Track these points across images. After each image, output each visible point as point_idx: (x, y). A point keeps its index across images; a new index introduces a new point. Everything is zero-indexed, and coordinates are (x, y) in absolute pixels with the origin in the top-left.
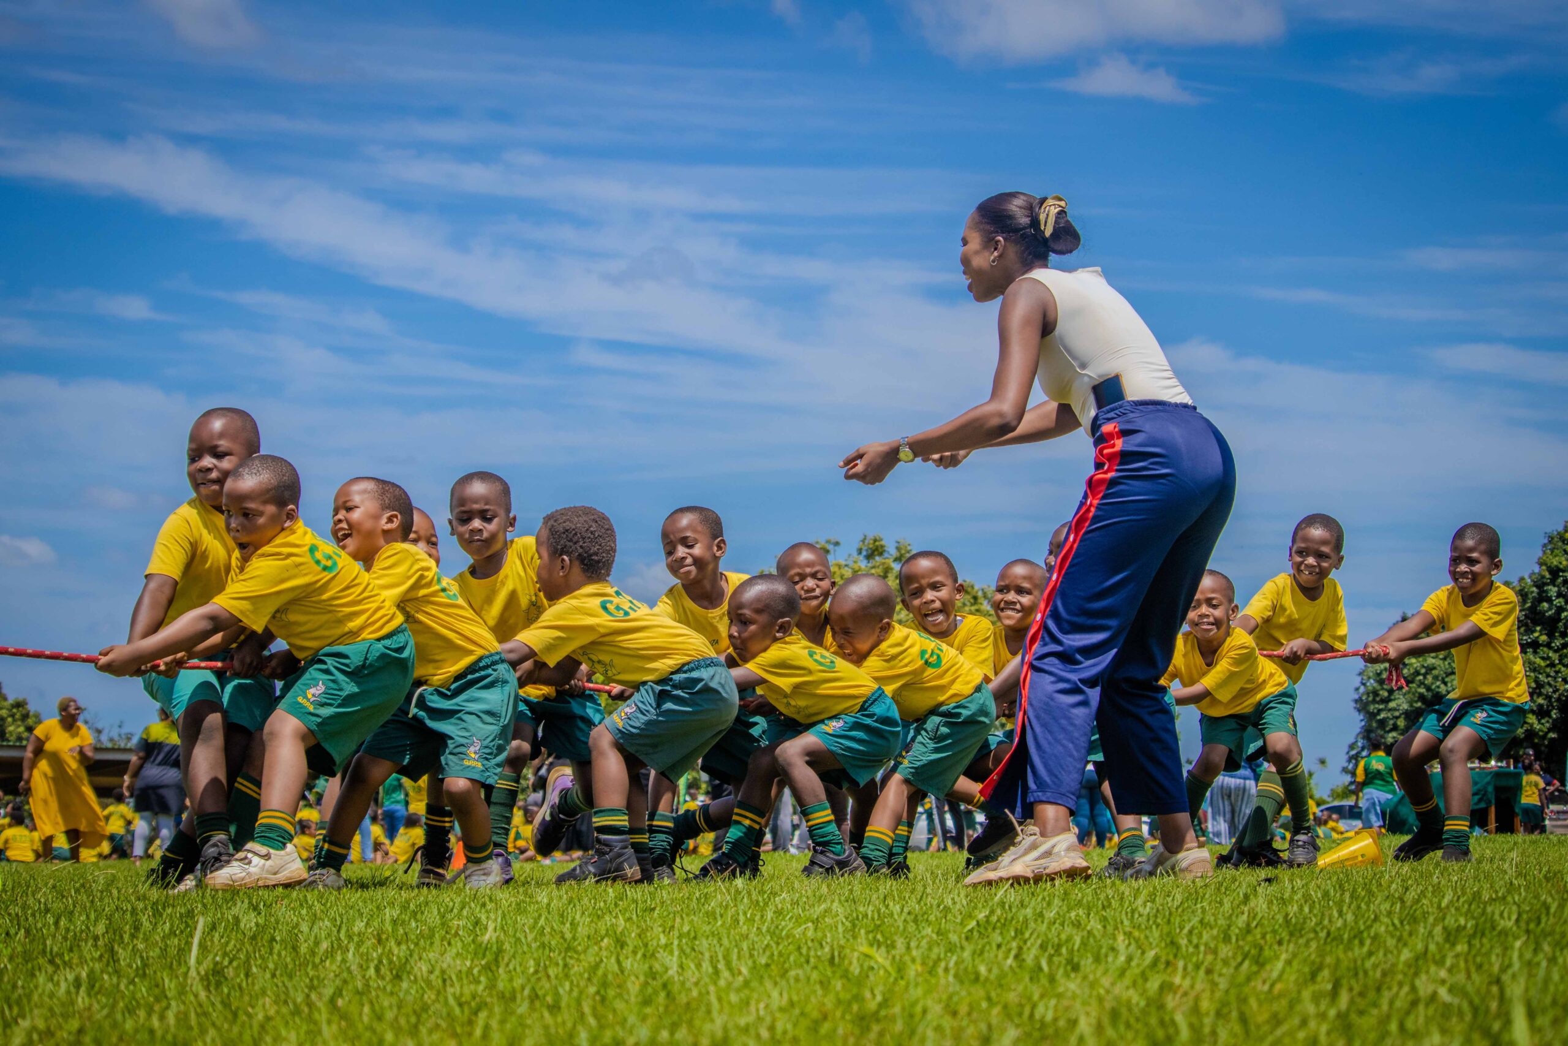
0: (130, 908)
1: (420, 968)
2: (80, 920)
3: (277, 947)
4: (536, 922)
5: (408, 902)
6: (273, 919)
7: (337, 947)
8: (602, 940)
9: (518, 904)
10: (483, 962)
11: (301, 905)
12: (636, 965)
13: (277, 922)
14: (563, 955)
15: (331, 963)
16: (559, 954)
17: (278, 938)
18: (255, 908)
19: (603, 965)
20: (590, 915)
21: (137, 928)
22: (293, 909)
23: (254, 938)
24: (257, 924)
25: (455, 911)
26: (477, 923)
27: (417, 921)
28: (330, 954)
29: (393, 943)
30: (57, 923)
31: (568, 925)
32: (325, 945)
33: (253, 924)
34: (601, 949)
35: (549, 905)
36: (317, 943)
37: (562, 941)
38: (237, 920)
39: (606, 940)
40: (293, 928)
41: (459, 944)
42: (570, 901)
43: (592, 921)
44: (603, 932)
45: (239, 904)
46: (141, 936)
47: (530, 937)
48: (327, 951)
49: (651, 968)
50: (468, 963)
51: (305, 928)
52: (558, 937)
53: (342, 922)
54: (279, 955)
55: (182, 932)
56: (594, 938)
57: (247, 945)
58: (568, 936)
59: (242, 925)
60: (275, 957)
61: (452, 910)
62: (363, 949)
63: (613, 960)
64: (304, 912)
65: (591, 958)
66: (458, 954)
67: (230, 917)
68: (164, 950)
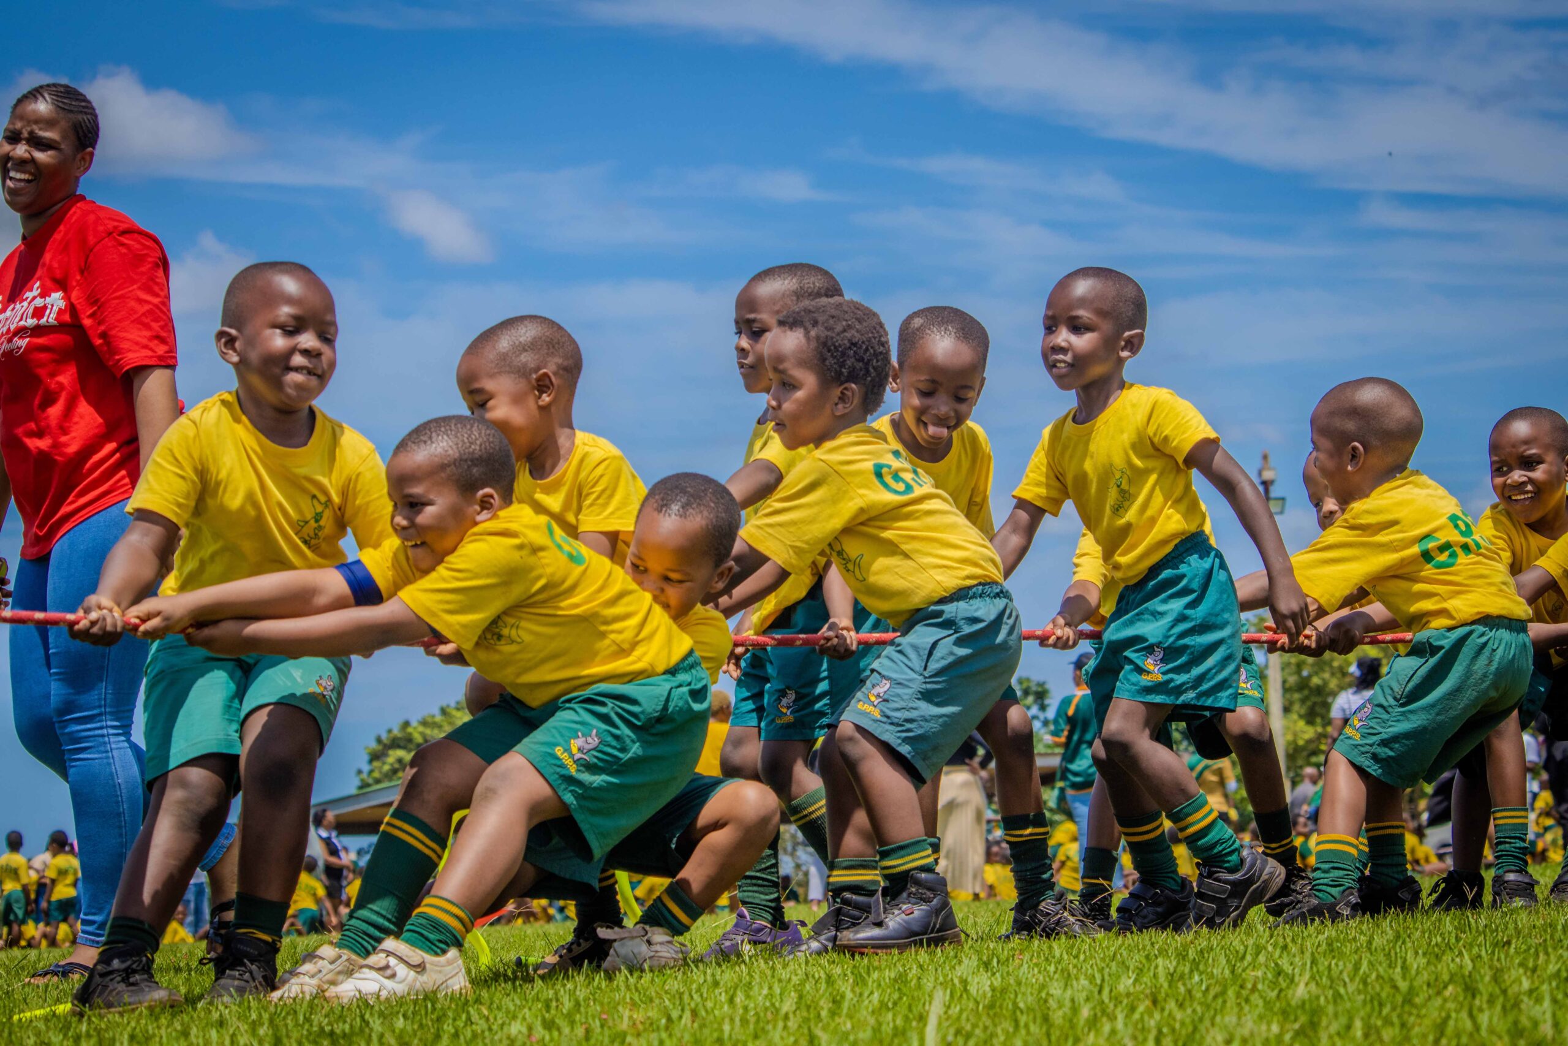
0: (823, 976)
1: (1214, 1038)
2: (760, 994)
3: (1023, 1019)
4: (1357, 967)
5: (1185, 947)
6: (1012, 981)
7: (1101, 1013)
8: (1445, 987)
9: (1330, 944)
10: (1297, 1026)
11: (1047, 959)
12: (1495, 1020)
13: (1019, 984)
14: (1399, 1010)
15: (1096, 1036)
16: (1394, 1009)
17: (1021, 1005)
18: (987, 965)
19: (1451, 1023)
20: (1424, 954)
21: (837, 1002)
22: (1036, 965)
23: (991, 1006)
24: (993, 990)
25: (1249, 958)
26: (1279, 972)
27: (1201, 973)
28: (1093, 1023)
29: (1171, 1005)
30: (731, 1001)
31: (1398, 970)
32: (1085, 1012)
33: (988, 989)
34: (1445, 1000)
35: (1370, 942)
36: (1075, 1010)
37: (1392, 991)
38: (964, 982)
39: (1450, 988)
40: (1040, 992)
41: (1261, 1003)
42: (1398, 937)
43: (1428, 963)
44: (1446, 977)
45: (966, 961)
46: (845, 1011)
47: (1351, 988)
48: (1088, 1021)
49: (1516, 1023)
50: (1275, 1028)
51: (1056, 989)
52: (1387, 989)
53: (1103, 980)
54: (1026, 1026)
55: (895, 1004)
56: (1437, 986)
57: (984, 1018)
58: (1403, 985)
59: (973, 989)
60: (1023, 1032)
61: (1243, 958)
62: (1136, 1016)
63: (1464, 1015)
64: (1052, 968)
65: (1433, 1012)
66: (1261, 1017)
67: (956, 981)
68: (877, 1030)
